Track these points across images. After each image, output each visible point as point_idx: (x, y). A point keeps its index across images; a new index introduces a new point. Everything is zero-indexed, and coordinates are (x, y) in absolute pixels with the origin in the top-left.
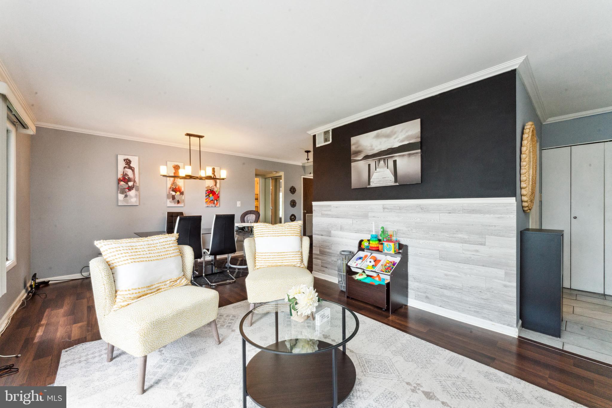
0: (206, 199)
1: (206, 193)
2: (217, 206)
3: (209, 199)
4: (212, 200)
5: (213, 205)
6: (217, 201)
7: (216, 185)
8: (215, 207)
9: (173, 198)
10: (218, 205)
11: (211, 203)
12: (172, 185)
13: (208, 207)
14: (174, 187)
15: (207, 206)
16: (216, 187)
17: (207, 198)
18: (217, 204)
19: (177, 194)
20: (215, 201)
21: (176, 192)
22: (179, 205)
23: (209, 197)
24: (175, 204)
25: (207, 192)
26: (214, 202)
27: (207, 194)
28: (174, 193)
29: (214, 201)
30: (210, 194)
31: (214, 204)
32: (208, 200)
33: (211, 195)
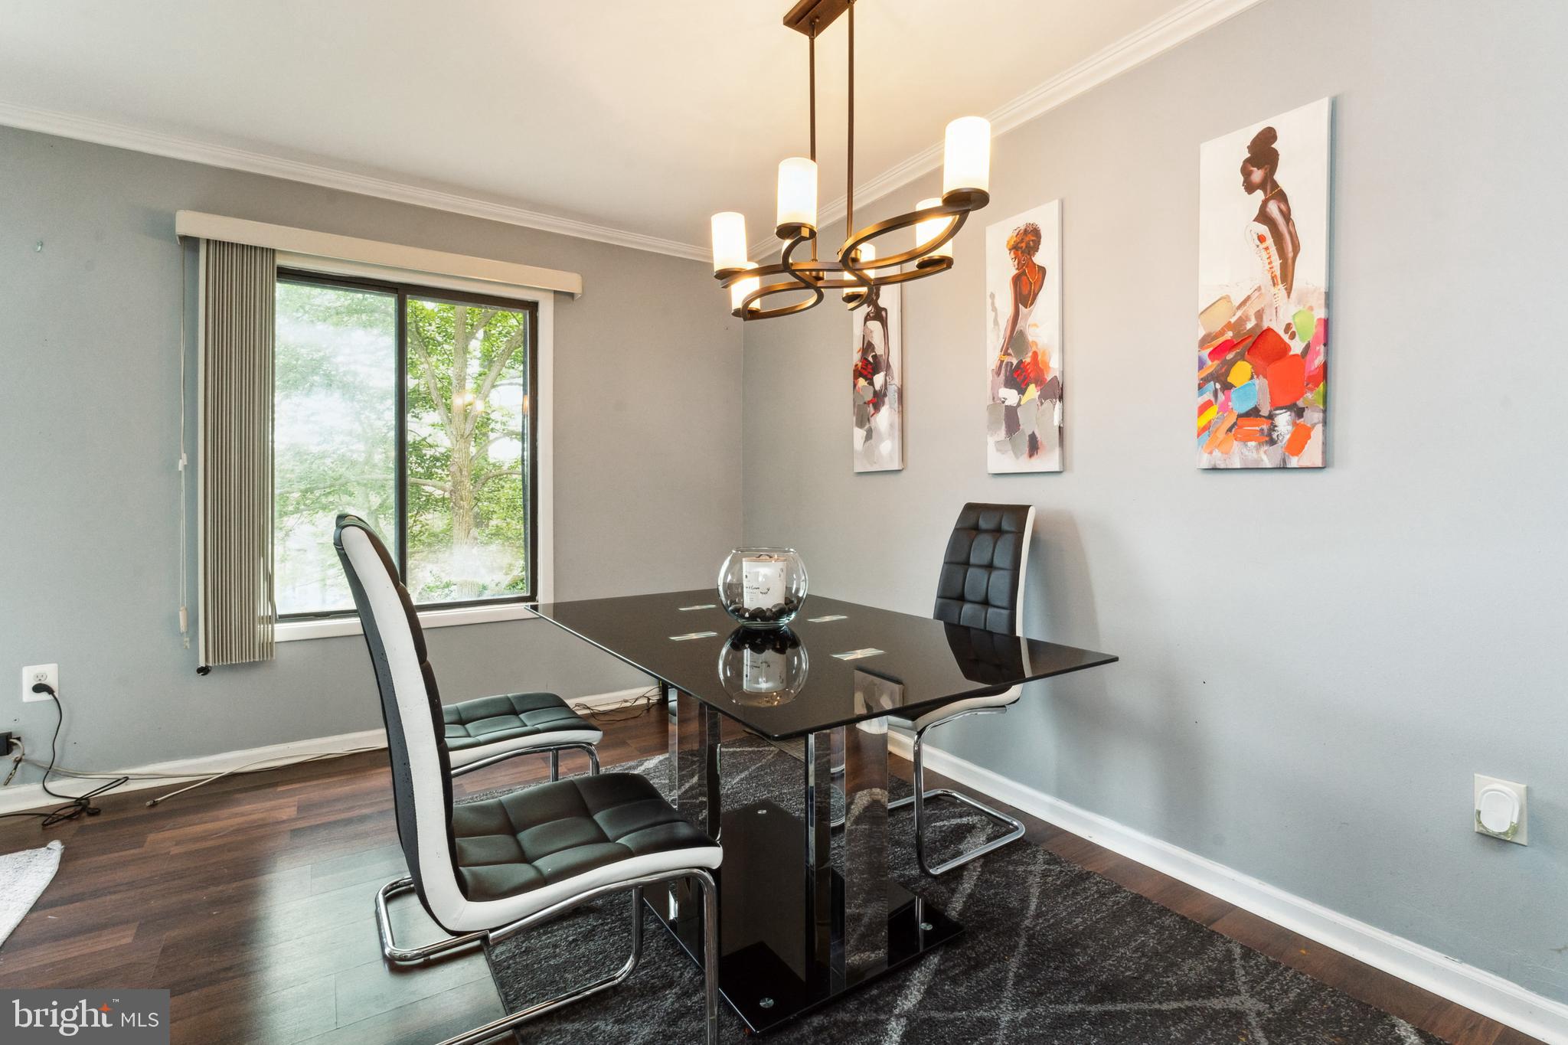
0: (1203, 408)
1: (1201, 364)
2: (1294, 462)
3: (1224, 408)
4: (1254, 412)
5: (1267, 457)
6: (1300, 413)
7: (1286, 276)
8: (1283, 468)
9: (1011, 419)
10: (1312, 453)
11: (1245, 439)
12: (1006, 354)
13: (1215, 469)
14: (1015, 362)
15: (1205, 461)
16: (1289, 291)
17: (1208, 396)
18: (1298, 443)
19: (1025, 399)
20: (1284, 421)
21: (1022, 391)
22: (1037, 464)
23: (1227, 387)
24: (1017, 456)
25: (1206, 353)
26: (1273, 428)
27: (1212, 365)
28: (1011, 396)
29: (1271, 417)
30: (1233, 363)
31: (1272, 442)
32: (1212, 413)
33: (1241, 372)
